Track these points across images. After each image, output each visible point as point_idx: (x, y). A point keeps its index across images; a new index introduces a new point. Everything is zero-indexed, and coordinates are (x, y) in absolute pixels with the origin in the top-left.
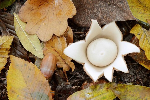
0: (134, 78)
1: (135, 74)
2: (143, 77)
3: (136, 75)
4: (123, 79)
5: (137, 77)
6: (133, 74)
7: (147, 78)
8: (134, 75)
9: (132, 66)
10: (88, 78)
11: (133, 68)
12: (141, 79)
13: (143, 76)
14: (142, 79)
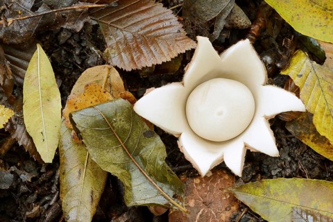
0: (291, 168)
1: (293, 158)
2: (310, 166)
3: (297, 162)
4: (266, 170)
5: (297, 165)
6: (289, 159)
7: (320, 168)
8: (290, 162)
9: (287, 141)
10: (189, 166)
11: (289, 145)
12: (306, 171)
13: (312, 163)
14: (310, 169)
